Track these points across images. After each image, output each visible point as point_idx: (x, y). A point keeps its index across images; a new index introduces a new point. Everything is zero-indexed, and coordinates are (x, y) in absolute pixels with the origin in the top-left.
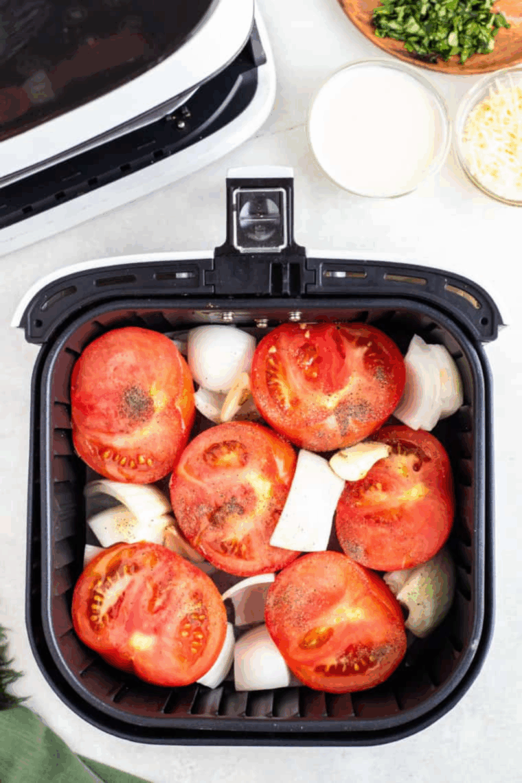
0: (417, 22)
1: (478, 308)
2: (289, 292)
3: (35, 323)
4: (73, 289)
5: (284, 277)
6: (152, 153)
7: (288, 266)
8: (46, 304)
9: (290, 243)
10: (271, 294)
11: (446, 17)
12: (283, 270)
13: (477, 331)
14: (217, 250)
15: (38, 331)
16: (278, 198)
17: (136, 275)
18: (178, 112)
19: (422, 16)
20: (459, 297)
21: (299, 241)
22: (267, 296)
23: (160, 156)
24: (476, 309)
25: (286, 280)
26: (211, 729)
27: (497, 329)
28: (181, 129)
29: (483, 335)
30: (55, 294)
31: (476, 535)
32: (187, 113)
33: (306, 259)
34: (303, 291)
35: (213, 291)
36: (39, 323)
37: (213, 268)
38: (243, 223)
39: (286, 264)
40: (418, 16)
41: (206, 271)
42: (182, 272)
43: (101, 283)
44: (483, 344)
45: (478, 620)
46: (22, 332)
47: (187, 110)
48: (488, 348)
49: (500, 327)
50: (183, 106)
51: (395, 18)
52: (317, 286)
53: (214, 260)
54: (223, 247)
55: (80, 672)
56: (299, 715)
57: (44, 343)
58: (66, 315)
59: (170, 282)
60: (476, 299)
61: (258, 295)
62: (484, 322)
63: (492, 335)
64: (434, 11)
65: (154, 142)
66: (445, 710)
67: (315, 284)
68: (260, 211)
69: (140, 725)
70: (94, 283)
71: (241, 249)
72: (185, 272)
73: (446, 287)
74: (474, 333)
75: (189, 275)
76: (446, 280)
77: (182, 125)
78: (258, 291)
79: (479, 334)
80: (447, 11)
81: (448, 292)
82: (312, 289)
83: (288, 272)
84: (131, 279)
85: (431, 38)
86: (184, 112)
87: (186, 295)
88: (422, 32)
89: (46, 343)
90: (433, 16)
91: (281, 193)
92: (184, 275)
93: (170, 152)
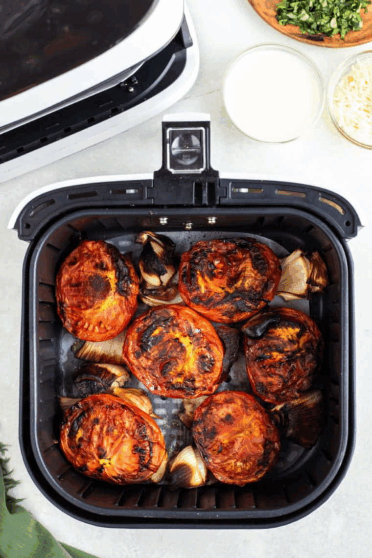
0: (307, 12)
1: (343, 214)
2: (207, 203)
3: (25, 225)
4: (52, 202)
5: (204, 192)
6: (110, 110)
7: (207, 184)
8: (33, 213)
9: (208, 167)
10: (194, 204)
11: (327, 7)
12: (203, 188)
13: (343, 231)
14: (156, 173)
15: (27, 231)
16: (199, 135)
17: (97, 192)
18: (129, 81)
19: (310, 8)
20: (330, 206)
21: (215, 166)
22: (192, 206)
23: (116, 112)
24: (342, 215)
25: (205, 195)
26: (152, 517)
27: (357, 229)
28: (131, 92)
29: (346, 233)
30: (40, 205)
31: (342, 377)
32: (135, 81)
33: (220, 180)
34: (217, 203)
35: (153, 203)
36: (28, 226)
37: (152, 186)
38: (174, 152)
39: (205, 183)
40: (307, 8)
41: (148, 188)
42: (130, 189)
43: (72, 197)
44: (347, 240)
45: (344, 438)
46: (16, 232)
47: (135, 79)
48: (351, 243)
49: (359, 228)
50: (133, 76)
51: (292, 11)
52: (227, 199)
53: (154, 180)
54: (160, 171)
55: (58, 476)
56: (215, 507)
57: (31, 240)
58: (47, 220)
59: (121, 196)
60: (342, 208)
61: (185, 205)
62: (348, 224)
63: (353, 233)
64: (319, 3)
65: (112, 102)
66: (320, 503)
67: (226, 197)
68: (187, 144)
69: (101, 514)
70: (68, 197)
71: (173, 171)
72: (133, 189)
73: (320, 199)
74: (340, 232)
75: (135, 191)
76: (320, 194)
77: (132, 90)
78: (186, 202)
79: (344, 232)
80: (328, 3)
81: (322, 203)
82: (224, 201)
83: (207, 189)
84: (94, 194)
85: (318, 23)
86: (133, 81)
87: (133, 205)
88: (311, 20)
89: (33, 240)
90: (319, 7)
91: (201, 131)
92: (132, 191)
93: (123, 109)
